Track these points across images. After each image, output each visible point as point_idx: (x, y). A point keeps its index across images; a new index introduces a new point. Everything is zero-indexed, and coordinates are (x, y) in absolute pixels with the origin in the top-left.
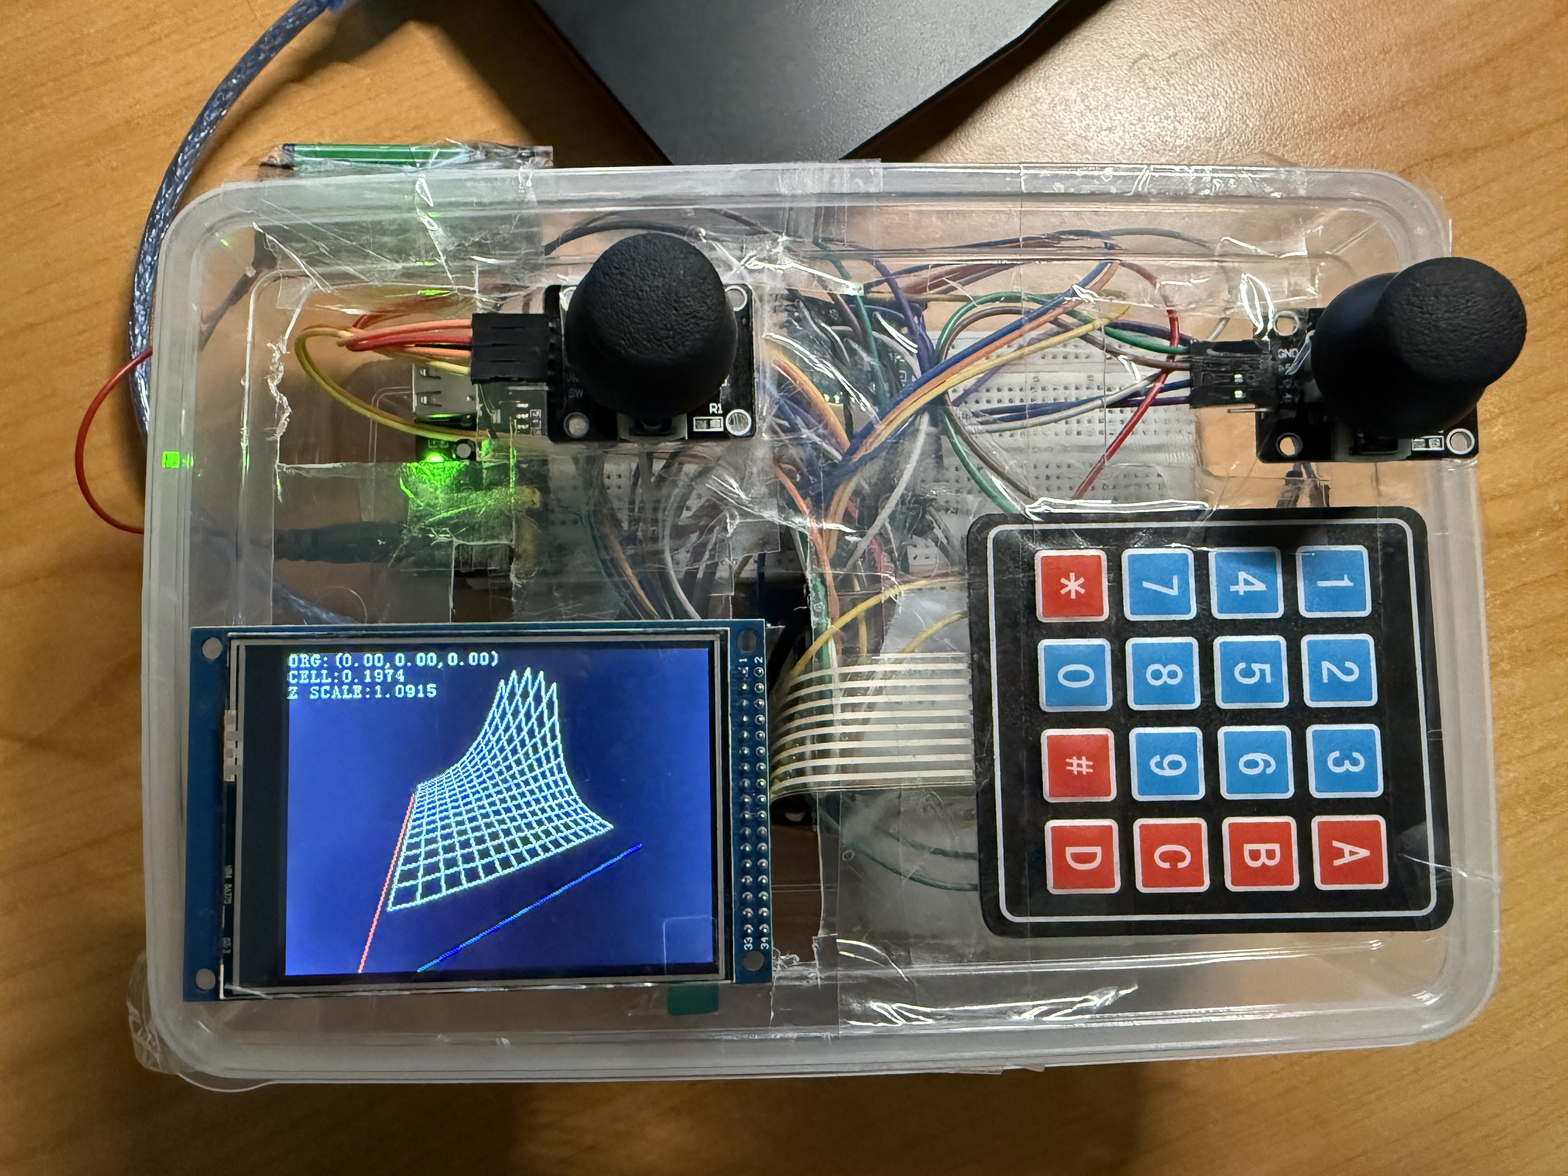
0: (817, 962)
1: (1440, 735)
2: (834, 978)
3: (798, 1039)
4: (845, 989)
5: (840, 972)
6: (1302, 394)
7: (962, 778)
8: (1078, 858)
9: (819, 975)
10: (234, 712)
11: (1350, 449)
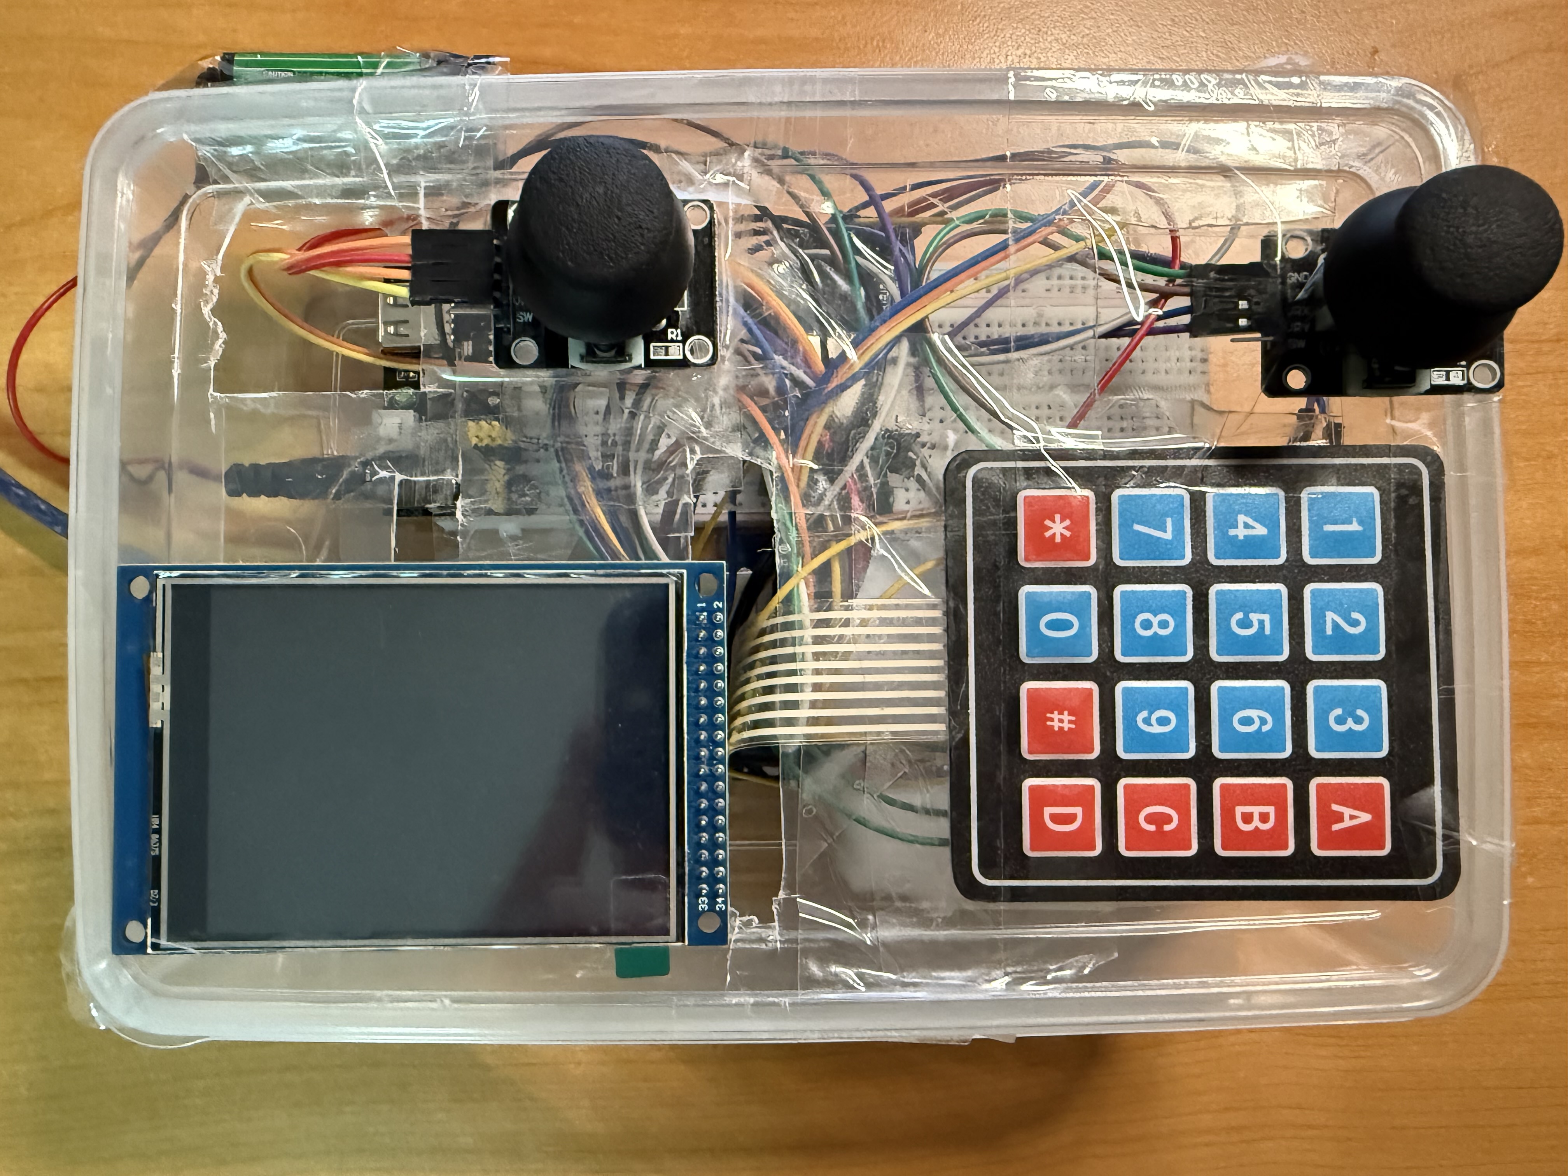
0: (776, 924)
1: (1452, 692)
2: (796, 941)
3: (755, 1004)
4: (806, 953)
5: (801, 934)
6: (1313, 322)
7: (936, 733)
8: (1057, 819)
9: (778, 938)
10: (160, 655)
11: (1364, 381)
